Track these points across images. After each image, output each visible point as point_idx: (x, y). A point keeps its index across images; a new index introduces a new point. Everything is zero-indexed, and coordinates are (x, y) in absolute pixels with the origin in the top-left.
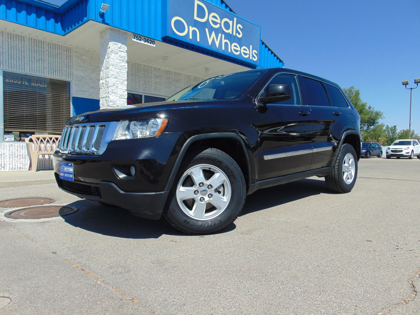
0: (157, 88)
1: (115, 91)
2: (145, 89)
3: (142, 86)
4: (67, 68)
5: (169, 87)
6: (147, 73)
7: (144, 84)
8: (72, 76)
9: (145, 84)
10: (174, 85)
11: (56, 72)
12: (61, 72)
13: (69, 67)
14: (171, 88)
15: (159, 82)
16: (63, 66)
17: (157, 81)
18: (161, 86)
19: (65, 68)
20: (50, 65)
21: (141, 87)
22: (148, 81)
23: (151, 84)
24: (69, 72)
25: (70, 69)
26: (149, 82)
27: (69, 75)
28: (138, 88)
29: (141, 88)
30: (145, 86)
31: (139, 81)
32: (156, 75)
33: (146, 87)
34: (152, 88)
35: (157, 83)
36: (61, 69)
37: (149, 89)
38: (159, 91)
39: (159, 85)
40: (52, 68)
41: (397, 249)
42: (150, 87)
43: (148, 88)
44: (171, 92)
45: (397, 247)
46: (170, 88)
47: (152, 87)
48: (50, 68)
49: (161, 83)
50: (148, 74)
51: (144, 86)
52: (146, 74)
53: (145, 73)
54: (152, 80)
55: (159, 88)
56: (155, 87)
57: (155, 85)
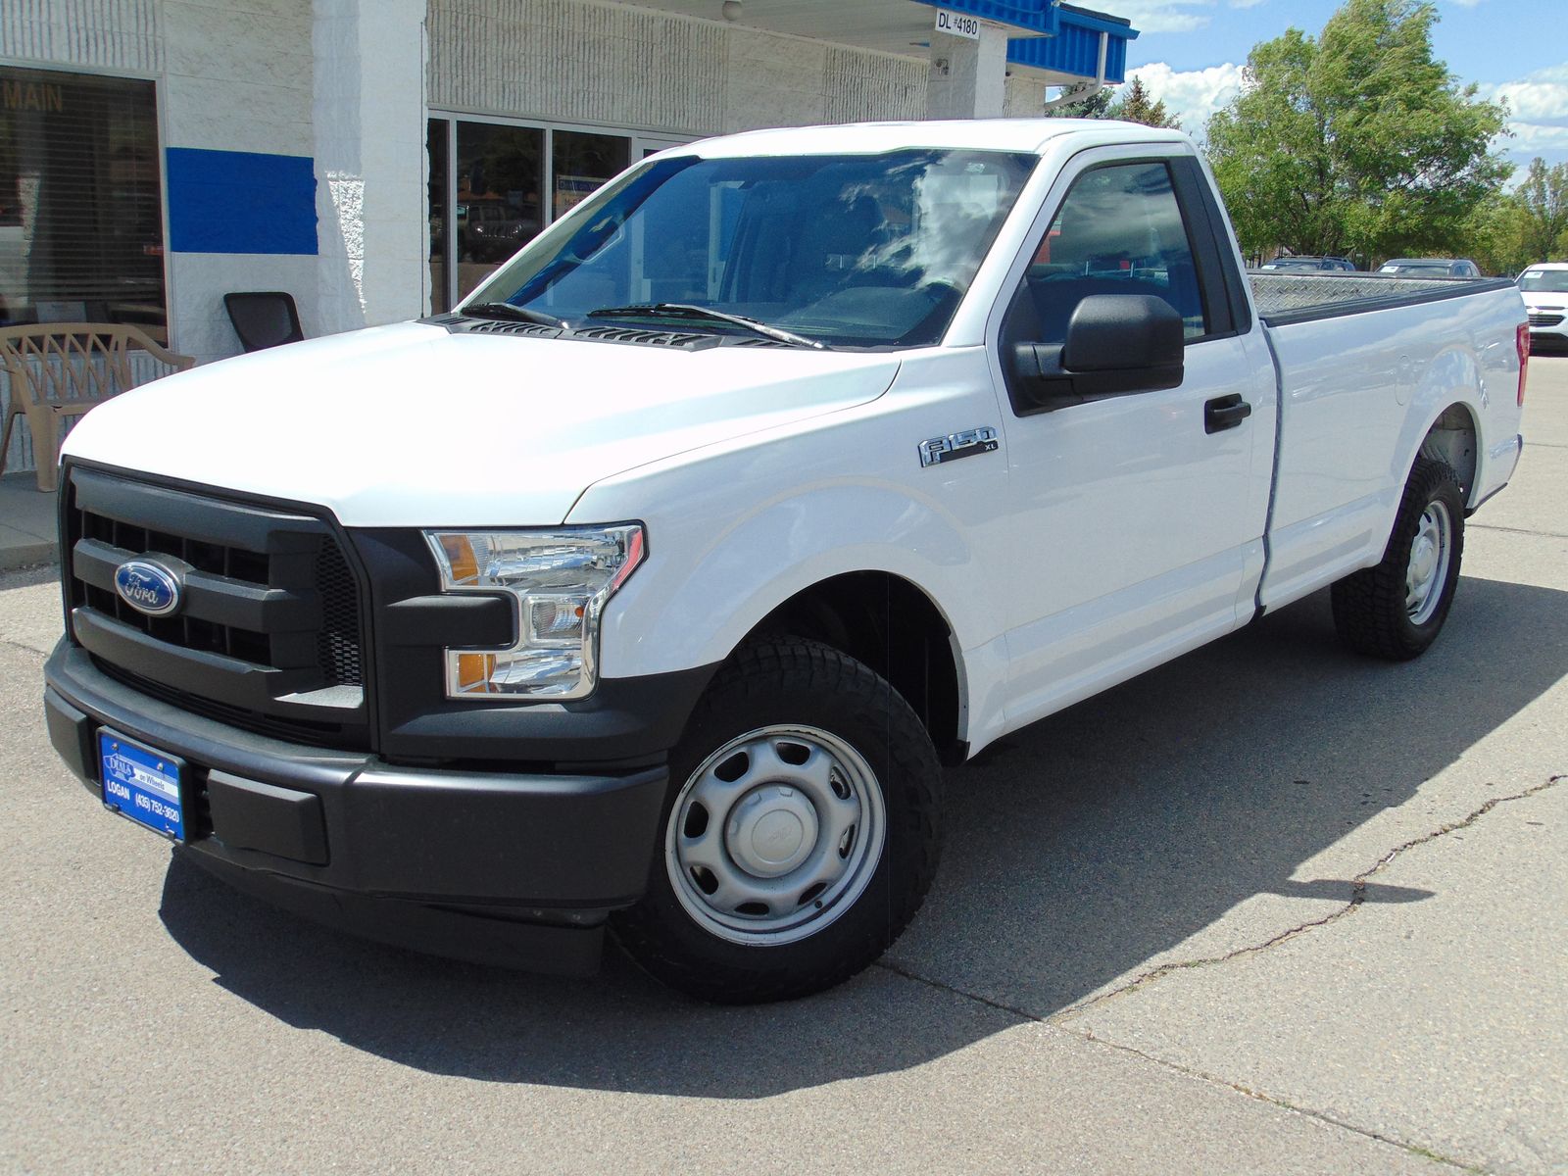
0: (512, 86)
2: (460, 89)
3: (449, 82)
4: (142, 21)
5: (559, 77)
6: (466, 17)
7: (454, 71)
8: (160, 56)
9: (460, 72)
10: (581, 65)
11: (100, 41)
12: (117, 40)
13: (150, 17)
14: (567, 78)
15: (517, 57)
16: (124, 14)
17: (508, 55)
18: (528, 76)
19: (134, 21)
20: (72, 14)
21: (442, 86)
22: (471, 55)
23: (482, 67)
24: (150, 38)
25: (151, 25)
26: (477, 58)
27: (151, 51)
29: (442, 91)
30: (460, 77)
32: (506, 24)
33: (465, 83)
34: (489, 89)
35: (512, 62)
36: (116, 29)
37: (477, 90)
38: (517, 99)
39: (517, 74)
40: (81, 23)
41: (1364, 803)
42: (483, 80)
43: (472, 88)
44: (570, 100)
45: (1364, 799)
46: (565, 81)
47: (488, 82)
48: (73, 24)
49: (528, 60)
50: (471, 23)
51: (454, 82)
52: (465, 26)
53: (459, 22)
54: (488, 50)
55: (517, 88)
56: (501, 82)
57: (500, 73)
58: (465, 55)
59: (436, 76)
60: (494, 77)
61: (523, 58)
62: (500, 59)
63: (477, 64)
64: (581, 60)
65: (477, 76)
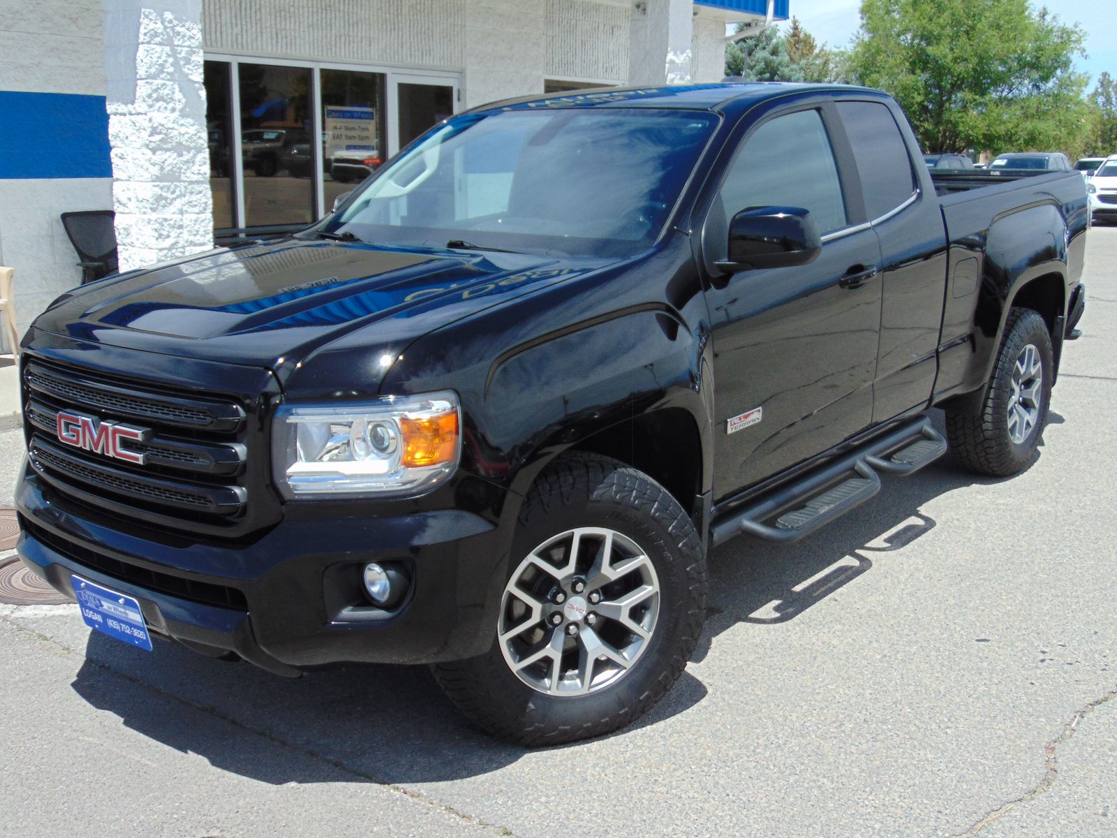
0: (284, 33)
1: (166, 92)
2: (239, 36)
3: (230, 31)
5: (324, 25)
7: (234, 21)
9: (239, 22)
10: (342, 14)
14: (331, 25)
15: (287, 10)
17: (280, 6)
18: (297, 24)
21: (224, 35)
22: (248, 8)
23: (258, 17)
26: (253, 10)
28: (213, 37)
29: (224, 38)
30: (239, 26)
31: (218, 12)
33: (244, 31)
34: (264, 35)
35: (283, 13)
37: (254, 36)
38: (289, 43)
39: (288, 23)
41: (1043, 661)
42: (259, 30)
43: (249, 35)
44: (333, 43)
45: (1042, 657)
46: (329, 28)
47: (264, 30)
49: (296, 11)
51: (235, 31)
55: (288, 34)
56: (274, 30)
57: (273, 22)
58: (243, 7)
59: (219, 25)
60: (268, 24)
61: (292, 9)
62: (273, 10)
63: (253, 15)
64: (342, 9)
65: (254, 25)
